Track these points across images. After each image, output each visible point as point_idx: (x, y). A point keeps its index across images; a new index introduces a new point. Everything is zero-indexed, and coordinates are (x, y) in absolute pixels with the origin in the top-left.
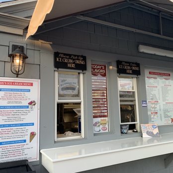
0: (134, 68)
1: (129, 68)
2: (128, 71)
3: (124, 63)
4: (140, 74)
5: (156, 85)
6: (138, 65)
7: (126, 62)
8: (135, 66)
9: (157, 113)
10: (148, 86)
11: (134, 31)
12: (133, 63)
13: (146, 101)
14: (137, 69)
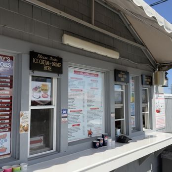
0: (54, 64)
1: (48, 63)
2: (45, 68)
3: (40, 56)
4: (62, 73)
5: (81, 88)
6: (60, 60)
7: (44, 55)
8: (56, 62)
9: (79, 125)
10: (71, 90)
11: (59, 14)
12: (54, 57)
13: (67, 110)
14: (58, 65)
